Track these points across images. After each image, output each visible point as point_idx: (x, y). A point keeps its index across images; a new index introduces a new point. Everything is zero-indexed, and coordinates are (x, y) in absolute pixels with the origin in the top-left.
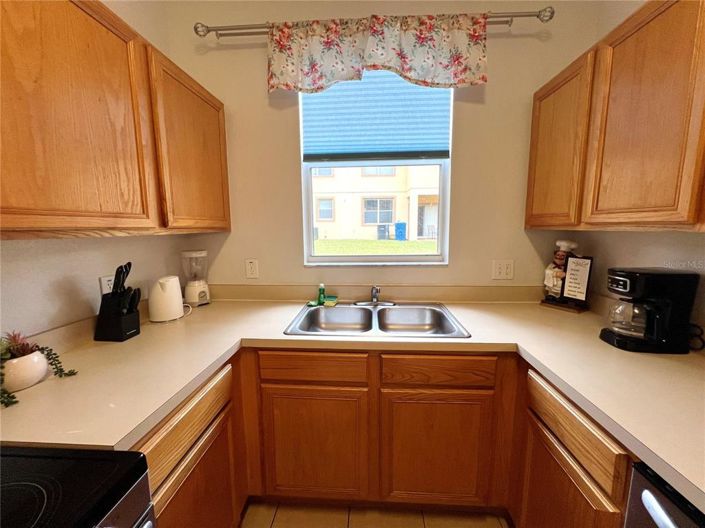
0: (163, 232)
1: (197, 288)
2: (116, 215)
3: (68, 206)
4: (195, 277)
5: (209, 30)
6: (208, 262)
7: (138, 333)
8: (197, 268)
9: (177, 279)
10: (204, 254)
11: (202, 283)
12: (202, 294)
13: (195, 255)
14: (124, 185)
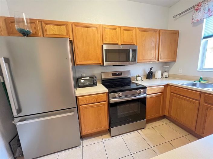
0: (158, 62)
1: (165, 74)
2: (150, 60)
3: (145, 59)
4: (166, 72)
5: (177, 15)
6: (169, 69)
7: (152, 79)
8: (166, 70)
9: (160, 71)
10: (168, 67)
11: (167, 73)
12: (166, 75)
13: (166, 67)
14: (152, 55)
